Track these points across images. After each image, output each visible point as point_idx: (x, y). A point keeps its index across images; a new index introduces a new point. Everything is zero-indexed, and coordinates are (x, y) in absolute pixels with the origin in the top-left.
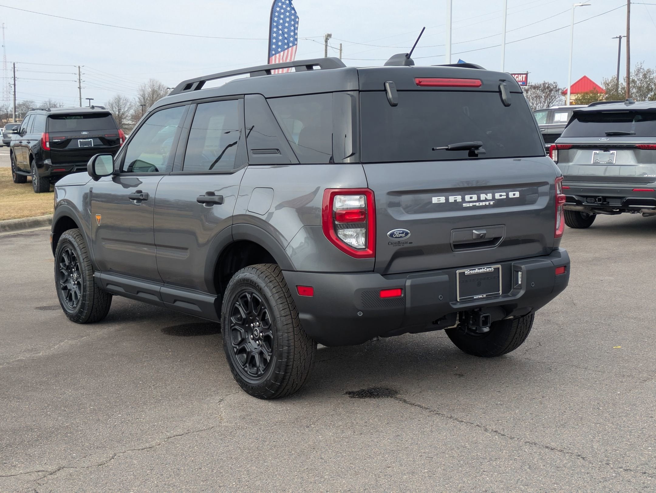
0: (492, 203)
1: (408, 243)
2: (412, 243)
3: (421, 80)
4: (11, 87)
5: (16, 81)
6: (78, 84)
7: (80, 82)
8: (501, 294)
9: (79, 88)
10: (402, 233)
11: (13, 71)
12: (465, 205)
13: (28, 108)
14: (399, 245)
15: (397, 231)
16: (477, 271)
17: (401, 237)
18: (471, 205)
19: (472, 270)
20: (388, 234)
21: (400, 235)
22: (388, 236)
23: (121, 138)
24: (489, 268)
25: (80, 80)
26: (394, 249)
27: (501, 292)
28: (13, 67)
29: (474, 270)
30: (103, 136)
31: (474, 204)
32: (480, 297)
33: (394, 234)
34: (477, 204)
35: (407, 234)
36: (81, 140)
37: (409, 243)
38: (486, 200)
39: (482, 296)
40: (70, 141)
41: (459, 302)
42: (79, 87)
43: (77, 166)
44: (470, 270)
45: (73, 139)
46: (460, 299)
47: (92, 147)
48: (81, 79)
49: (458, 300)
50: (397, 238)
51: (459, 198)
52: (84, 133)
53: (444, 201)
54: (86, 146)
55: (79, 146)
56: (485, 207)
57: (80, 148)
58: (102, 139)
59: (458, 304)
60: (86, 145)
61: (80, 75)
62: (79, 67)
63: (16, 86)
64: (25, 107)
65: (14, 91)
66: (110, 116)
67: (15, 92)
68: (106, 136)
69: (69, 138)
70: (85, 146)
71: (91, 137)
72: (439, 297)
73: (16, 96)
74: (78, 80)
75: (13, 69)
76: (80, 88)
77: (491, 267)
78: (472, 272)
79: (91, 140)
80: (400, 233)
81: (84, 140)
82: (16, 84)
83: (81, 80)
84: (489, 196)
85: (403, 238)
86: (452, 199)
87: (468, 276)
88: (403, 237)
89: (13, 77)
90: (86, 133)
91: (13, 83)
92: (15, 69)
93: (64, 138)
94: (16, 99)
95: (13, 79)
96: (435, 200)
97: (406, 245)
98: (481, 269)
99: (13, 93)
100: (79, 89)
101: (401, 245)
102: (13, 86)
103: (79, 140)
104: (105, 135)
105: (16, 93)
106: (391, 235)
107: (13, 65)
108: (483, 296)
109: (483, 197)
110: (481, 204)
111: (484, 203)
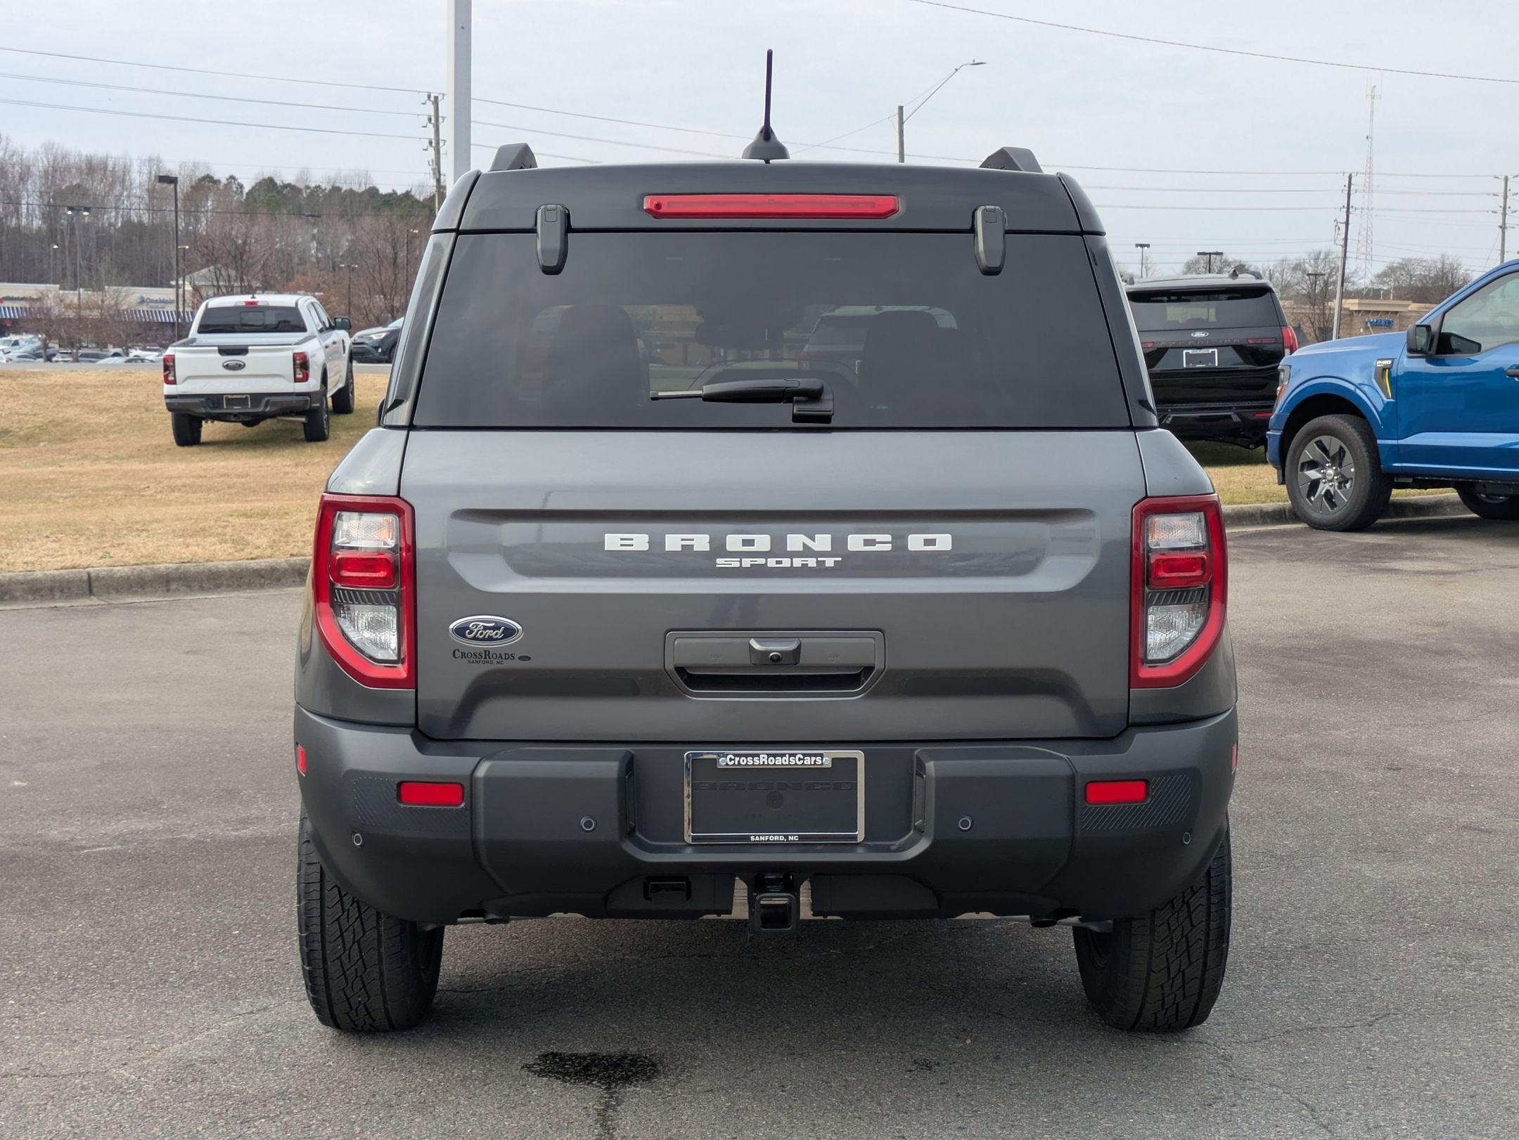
0: (830, 562)
1: (517, 657)
2: (529, 658)
3: (664, 200)
4: (1339, 229)
5: (1350, 216)
6: (1500, 217)
7: (1504, 214)
8: (861, 838)
9: (1501, 227)
10: (493, 628)
11: (1346, 192)
12: (721, 562)
13: (1411, 276)
14: (487, 662)
15: (477, 621)
16: (763, 759)
17: (490, 639)
18: (747, 563)
19: (746, 756)
20: (451, 626)
21: (489, 632)
22: (451, 631)
23: (1287, 348)
24: (816, 755)
25: (1505, 208)
26: (472, 672)
27: (860, 834)
28: (1347, 184)
29: (753, 756)
30: (1243, 343)
31: (761, 561)
32: (776, 838)
33: (468, 628)
34: (772, 563)
35: (509, 632)
36: (1190, 351)
37: (520, 658)
38: (807, 552)
39: (782, 838)
40: (1166, 352)
41: (690, 845)
42: (1501, 224)
43: (1174, 411)
44: (735, 755)
45: (1172, 348)
46: (694, 839)
47: (1215, 368)
48: (1507, 206)
49: (688, 840)
50: (478, 639)
51: (701, 542)
52: (1199, 334)
53: (646, 547)
54: (1201, 366)
55: (1185, 366)
56: (804, 572)
57: (1186, 369)
58: (1239, 349)
59: (689, 850)
60: (1200, 363)
61: (1506, 197)
62: (1506, 179)
63: (1350, 226)
64: (1403, 273)
65: (1343, 236)
66: (1268, 294)
67: (1346, 239)
68: (1251, 341)
69: (1161, 345)
70: (1198, 366)
71: (1214, 344)
72: (583, 821)
73: (1348, 250)
74: (1502, 209)
75: (1347, 188)
76: (1503, 227)
77: (822, 756)
78: (743, 761)
79: (1213, 352)
80: (485, 628)
81: (1198, 352)
82: (1350, 222)
83: (1507, 209)
84: (823, 542)
85: (494, 643)
86: (673, 542)
87: (728, 771)
88: (497, 639)
89: (1346, 206)
90: (1203, 335)
91: (1344, 220)
92: (1352, 187)
93: (1150, 345)
94: (1348, 254)
95: (1345, 210)
96: (613, 541)
97: (507, 664)
98: (782, 755)
99: (1343, 243)
100: (1500, 230)
101: (495, 661)
102: (1343, 227)
103: (1185, 352)
104: (1247, 339)
105: (1349, 241)
106: (461, 631)
107: (1347, 179)
108: (786, 837)
109: (795, 541)
110: (786, 562)
111: (798, 562)
